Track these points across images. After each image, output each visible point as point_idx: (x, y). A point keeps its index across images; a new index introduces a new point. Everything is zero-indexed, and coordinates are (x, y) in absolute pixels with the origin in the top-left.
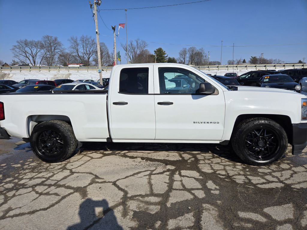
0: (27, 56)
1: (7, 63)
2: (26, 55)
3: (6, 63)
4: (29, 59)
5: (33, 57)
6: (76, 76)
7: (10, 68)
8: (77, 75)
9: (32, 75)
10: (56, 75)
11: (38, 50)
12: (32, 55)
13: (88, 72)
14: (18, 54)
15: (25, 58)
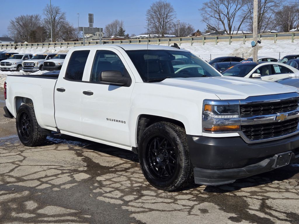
0: (220, 19)
1: (200, 30)
2: (220, 16)
3: (198, 31)
4: (223, 22)
5: (229, 20)
6: (268, 50)
7: (180, 40)
8: (270, 48)
9: (205, 49)
10: (237, 50)
11: (239, 6)
12: (228, 16)
13: (292, 43)
14: (208, 16)
15: (218, 21)
